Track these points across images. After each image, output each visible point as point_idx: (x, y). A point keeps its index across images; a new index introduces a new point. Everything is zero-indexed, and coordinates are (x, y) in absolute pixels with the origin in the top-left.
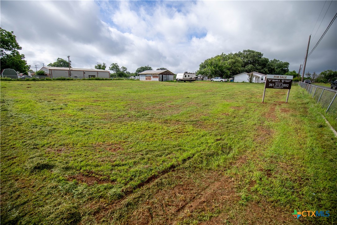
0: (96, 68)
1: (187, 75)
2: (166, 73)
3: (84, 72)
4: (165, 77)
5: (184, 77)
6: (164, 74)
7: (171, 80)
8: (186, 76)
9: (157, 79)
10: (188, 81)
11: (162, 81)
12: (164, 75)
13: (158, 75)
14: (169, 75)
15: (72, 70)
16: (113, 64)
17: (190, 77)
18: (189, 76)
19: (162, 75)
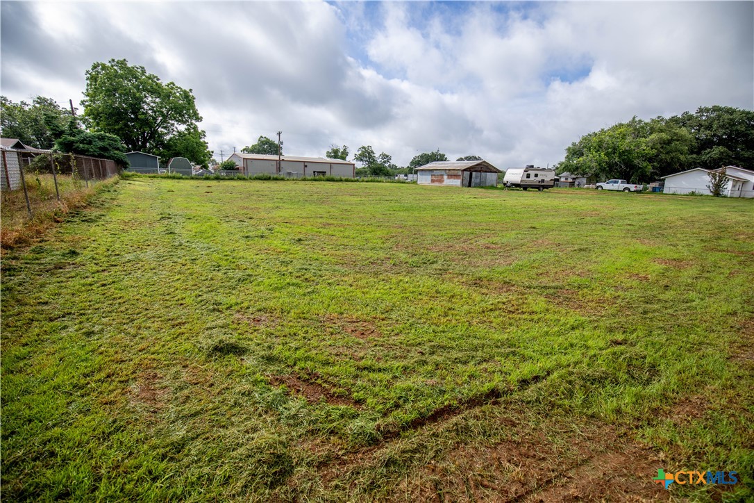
0: (328, 156)
1: (532, 173)
2: (480, 169)
3: (306, 164)
4: (476, 177)
5: (525, 178)
6: (475, 171)
7: (490, 184)
8: (528, 176)
9: (458, 182)
10: (533, 187)
11: (470, 185)
12: (474, 174)
13: (460, 173)
14: (486, 172)
16: (363, 147)
17: (540, 178)
18: (536, 175)
19: (469, 173)
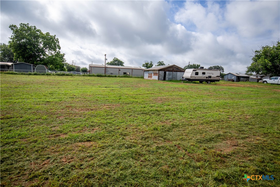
0: (143, 66)
1: (200, 72)
2: (172, 70)
3: (120, 69)
4: (169, 75)
6: (169, 71)
7: (179, 79)
8: (197, 74)
9: (156, 77)
10: (201, 81)
11: (164, 79)
12: (167, 73)
13: (157, 72)
14: (177, 71)
15: (107, 67)
17: (207, 75)
18: (204, 73)
19: (163, 72)
